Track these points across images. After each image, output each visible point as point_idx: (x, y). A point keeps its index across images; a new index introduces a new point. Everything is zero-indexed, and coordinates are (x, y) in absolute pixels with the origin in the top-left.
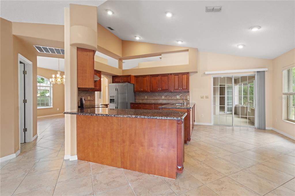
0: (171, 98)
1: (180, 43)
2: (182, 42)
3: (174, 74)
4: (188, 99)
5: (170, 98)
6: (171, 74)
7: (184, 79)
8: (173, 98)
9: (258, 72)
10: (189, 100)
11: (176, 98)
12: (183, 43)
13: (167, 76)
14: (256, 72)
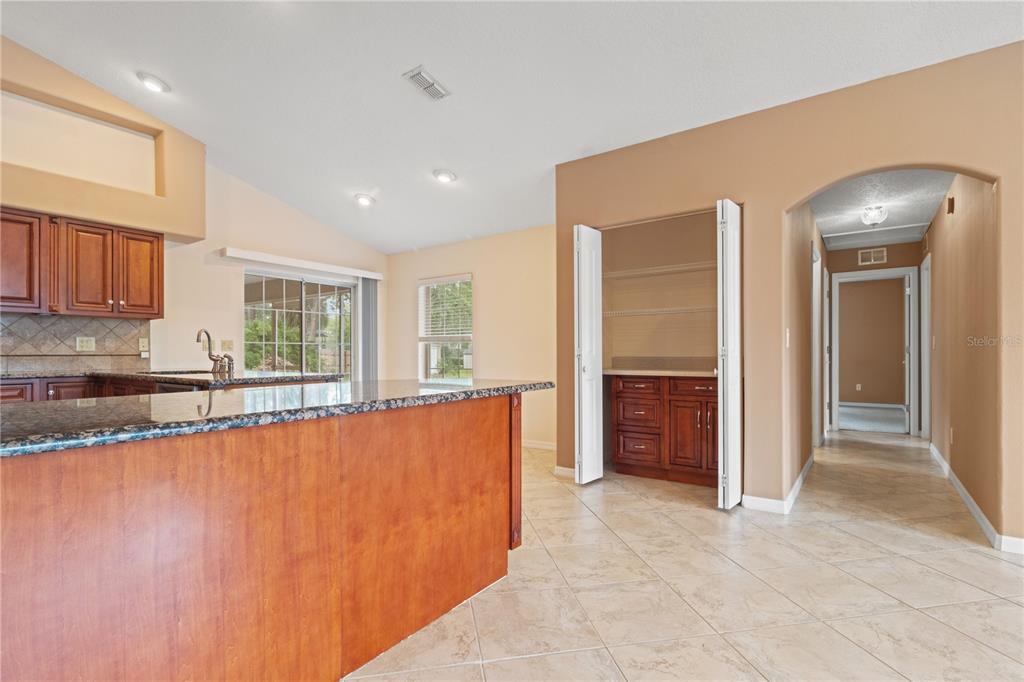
0: (33, 351)
1: (152, 87)
2: (167, 88)
3: (71, 221)
4: (144, 355)
5: (28, 349)
6: (53, 219)
7: (137, 260)
8: (45, 350)
9: (365, 280)
10: (148, 360)
11: (72, 347)
12: (170, 97)
13: (25, 223)
14: (360, 280)
